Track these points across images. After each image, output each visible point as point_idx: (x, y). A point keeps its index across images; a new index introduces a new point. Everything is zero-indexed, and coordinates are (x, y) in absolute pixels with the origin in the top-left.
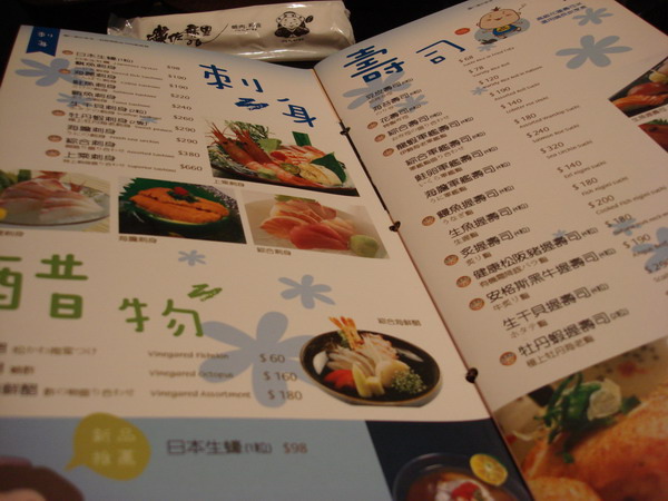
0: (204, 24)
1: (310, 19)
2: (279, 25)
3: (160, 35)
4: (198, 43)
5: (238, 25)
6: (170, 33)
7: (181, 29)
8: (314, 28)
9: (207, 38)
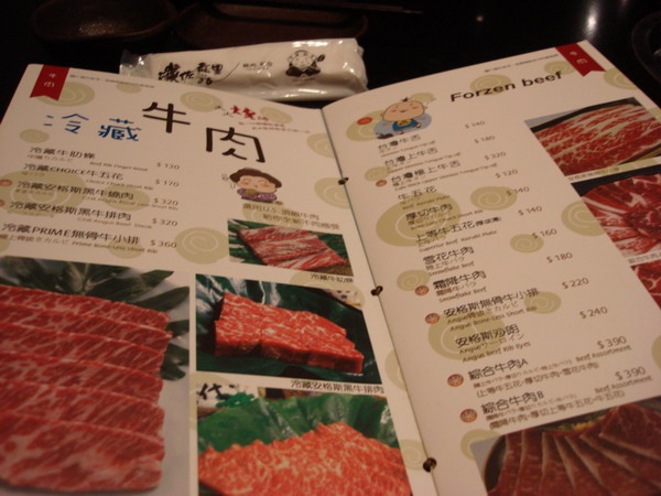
0: (215, 62)
1: (322, 58)
2: (291, 65)
3: (171, 73)
4: (209, 82)
5: (250, 63)
6: (181, 71)
7: (193, 67)
8: (325, 68)
9: (218, 77)
